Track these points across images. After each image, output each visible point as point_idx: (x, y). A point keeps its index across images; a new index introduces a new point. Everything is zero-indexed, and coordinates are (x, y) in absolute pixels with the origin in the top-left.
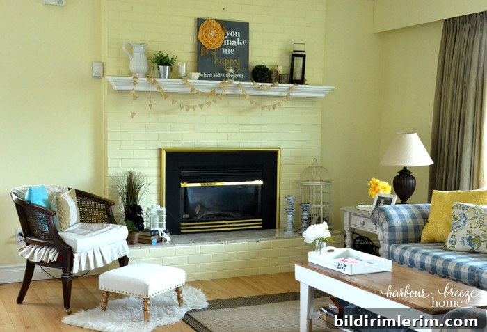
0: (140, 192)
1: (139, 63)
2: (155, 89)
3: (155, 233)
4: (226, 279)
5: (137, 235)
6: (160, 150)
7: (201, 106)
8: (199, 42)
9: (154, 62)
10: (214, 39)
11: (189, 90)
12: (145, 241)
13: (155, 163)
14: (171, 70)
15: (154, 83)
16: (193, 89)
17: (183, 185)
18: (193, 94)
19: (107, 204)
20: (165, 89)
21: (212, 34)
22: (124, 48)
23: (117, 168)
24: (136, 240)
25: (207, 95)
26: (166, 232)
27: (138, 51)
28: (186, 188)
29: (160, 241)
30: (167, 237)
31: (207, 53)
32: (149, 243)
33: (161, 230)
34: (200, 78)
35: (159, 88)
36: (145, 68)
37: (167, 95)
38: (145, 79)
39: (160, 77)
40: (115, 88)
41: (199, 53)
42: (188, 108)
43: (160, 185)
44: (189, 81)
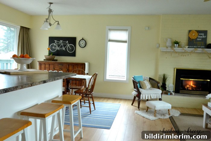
0: (167, 79)
1: (169, 44)
2: (173, 51)
3: (170, 92)
4: (191, 108)
5: (164, 91)
6: (175, 68)
7: (188, 55)
8: (189, 37)
9: (174, 43)
10: (194, 36)
11: (184, 51)
12: (166, 93)
13: (173, 72)
14: (179, 45)
15: (173, 49)
16: (185, 51)
17: (181, 79)
18: (185, 52)
19: (158, 83)
20: (176, 51)
21: (194, 34)
22: (165, 40)
23: (161, 73)
24: (164, 93)
25: (190, 52)
26: (173, 92)
27: (169, 40)
28: (182, 80)
29: (171, 94)
30: (173, 93)
31: (191, 40)
32: (167, 94)
33: (171, 91)
34: (188, 48)
35: (174, 50)
36: (171, 45)
37: (177, 52)
38: (170, 48)
39: (175, 47)
40: (162, 50)
41: (189, 40)
42: (183, 56)
43: (174, 78)
44: (184, 48)
